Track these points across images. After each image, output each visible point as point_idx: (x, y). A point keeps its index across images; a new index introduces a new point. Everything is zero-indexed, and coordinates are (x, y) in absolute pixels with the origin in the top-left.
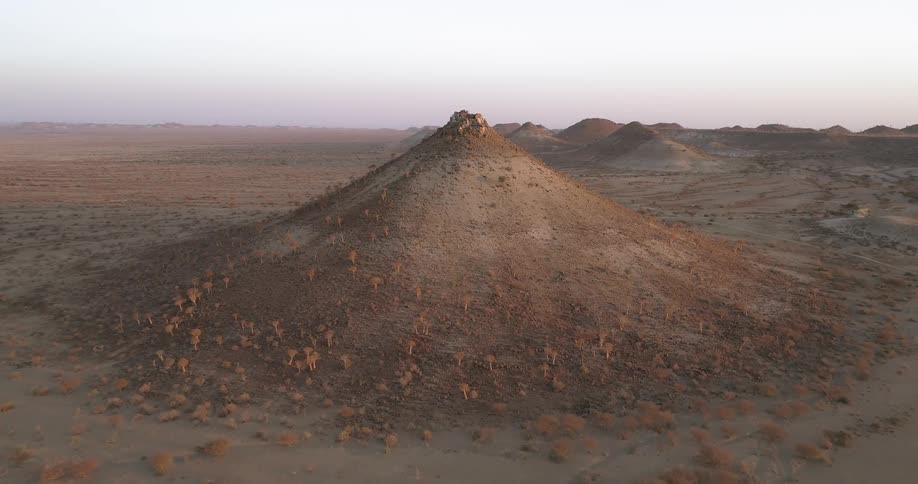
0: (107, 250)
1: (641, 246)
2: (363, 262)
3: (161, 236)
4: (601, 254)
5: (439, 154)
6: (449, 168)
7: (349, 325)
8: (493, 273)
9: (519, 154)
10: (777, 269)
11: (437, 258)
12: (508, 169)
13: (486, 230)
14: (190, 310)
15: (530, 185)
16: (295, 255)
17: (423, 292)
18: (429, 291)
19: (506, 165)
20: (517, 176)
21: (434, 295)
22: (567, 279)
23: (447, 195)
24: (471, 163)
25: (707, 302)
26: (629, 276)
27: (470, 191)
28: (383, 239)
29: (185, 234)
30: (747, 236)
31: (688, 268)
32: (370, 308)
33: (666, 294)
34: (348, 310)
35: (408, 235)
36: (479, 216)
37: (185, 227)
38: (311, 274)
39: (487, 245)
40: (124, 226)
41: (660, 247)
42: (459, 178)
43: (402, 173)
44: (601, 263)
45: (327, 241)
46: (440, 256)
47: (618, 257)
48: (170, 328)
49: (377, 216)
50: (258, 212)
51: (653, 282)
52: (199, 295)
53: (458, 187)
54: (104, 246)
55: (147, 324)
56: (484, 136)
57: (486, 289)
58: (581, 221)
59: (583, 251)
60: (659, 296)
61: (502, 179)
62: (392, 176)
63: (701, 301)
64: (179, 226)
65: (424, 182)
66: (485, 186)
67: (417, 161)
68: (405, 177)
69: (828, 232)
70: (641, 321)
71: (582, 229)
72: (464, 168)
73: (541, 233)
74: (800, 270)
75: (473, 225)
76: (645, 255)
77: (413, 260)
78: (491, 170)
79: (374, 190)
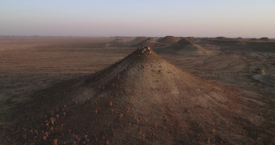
0: (18, 93)
1: (209, 95)
2: (115, 106)
3: (36, 86)
4: (197, 100)
5: (136, 61)
6: (140, 66)
7: (114, 135)
8: (162, 110)
9: (163, 60)
10: (251, 100)
11: (141, 104)
12: (161, 67)
13: (157, 91)
14: (52, 128)
15: (169, 72)
16: (88, 102)
17: (139, 119)
18: (141, 119)
19: (160, 65)
20: (164, 69)
21: (143, 121)
22: (189, 111)
23: (141, 77)
24: (148, 65)
25: (236, 118)
26: (209, 109)
27: (149, 76)
28: (121, 96)
29: (45, 84)
30: (233, 83)
31: (226, 103)
32: (120, 127)
33: (223, 116)
34: (112, 128)
35: (130, 94)
36: (154, 86)
37: (45, 81)
38: (96, 111)
39: (157, 98)
40: (23, 81)
41: (215, 95)
42: (144, 71)
43: (123, 68)
44: (198, 104)
45: (100, 96)
46: (142, 103)
47: (203, 100)
48: (45, 138)
49: (118, 86)
50: (69, 74)
51: (217, 111)
52: (55, 120)
53: (144, 74)
54: (17, 91)
55: (36, 134)
56: (151, 54)
57: (161, 117)
58: (187, 86)
59: (191, 99)
60: (220, 117)
61: (159, 71)
62: (120, 69)
63: (234, 117)
64: (43, 81)
65: (132, 72)
66: (154, 74)
67: (129, 64)
68: (125, 70)
69: (257, 81)
70: (218, 130)
71: (189, 90)
72: (145, 67)
73: (175, 92)
74: (258, 99)
75: (152, 89)
76: (211, 99)
77: (133, 105)
78: (155, 67)
79: (115, 75)
